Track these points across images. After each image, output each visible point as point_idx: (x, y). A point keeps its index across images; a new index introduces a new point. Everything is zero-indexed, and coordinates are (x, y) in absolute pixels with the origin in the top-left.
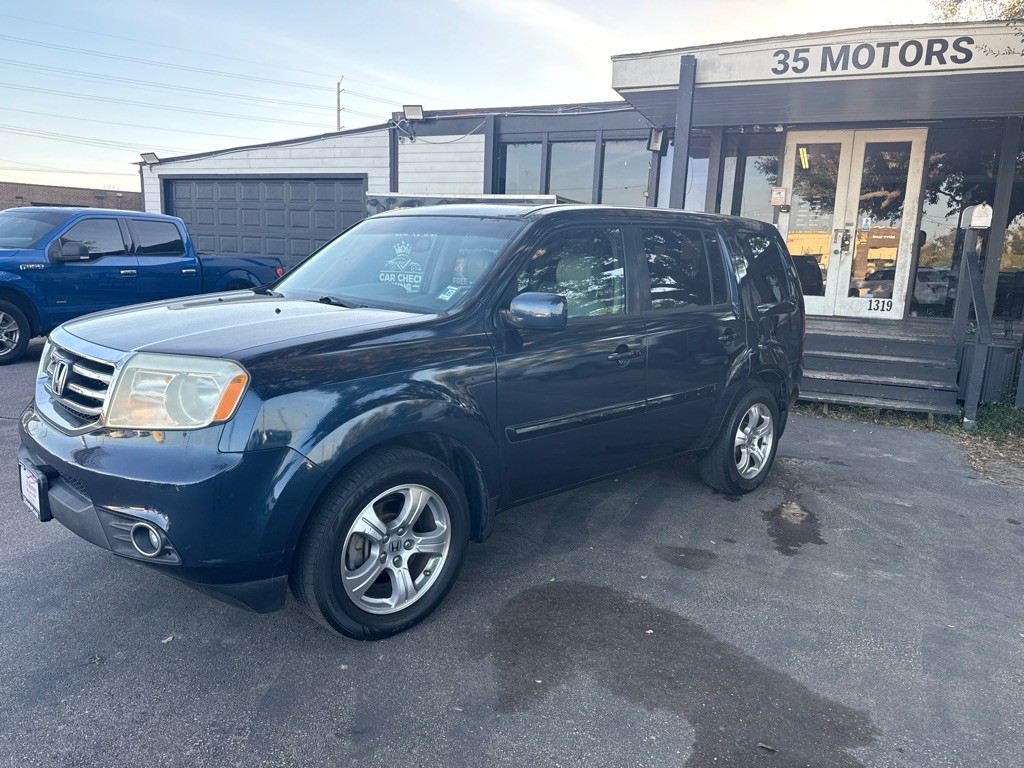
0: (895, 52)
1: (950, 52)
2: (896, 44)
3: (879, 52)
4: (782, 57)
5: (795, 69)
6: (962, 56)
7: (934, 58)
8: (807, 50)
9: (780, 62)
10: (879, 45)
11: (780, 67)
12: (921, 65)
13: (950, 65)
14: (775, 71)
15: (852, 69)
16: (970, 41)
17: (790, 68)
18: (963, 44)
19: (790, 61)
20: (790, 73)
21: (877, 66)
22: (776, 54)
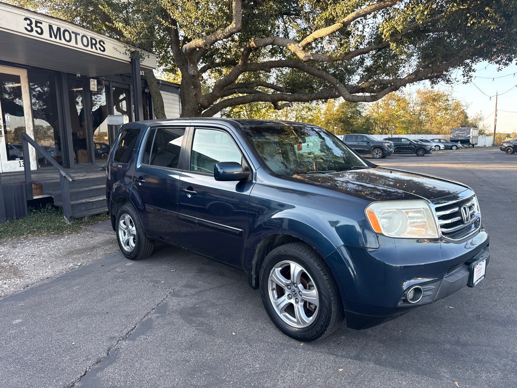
0: (79, 38)
1: (98, 46)
2: (79, 34)
3: (73, 35)
4: (28, 22)
5: (37, 31)
6: (102, 49)
7: (93, 46)
8: (41, 23)
9: (28, 25)
10: (73, 32)
11: (29, 28)
12: (89, 48)
13: (99, 51)
14: (26, 29)
15: (63, 41)
16: (104, 43)
17: (34, 31)
18: (102, 43)
19: (33, 25)
20: (34, 33)
21: (73, 43)
22: (26, 19)
